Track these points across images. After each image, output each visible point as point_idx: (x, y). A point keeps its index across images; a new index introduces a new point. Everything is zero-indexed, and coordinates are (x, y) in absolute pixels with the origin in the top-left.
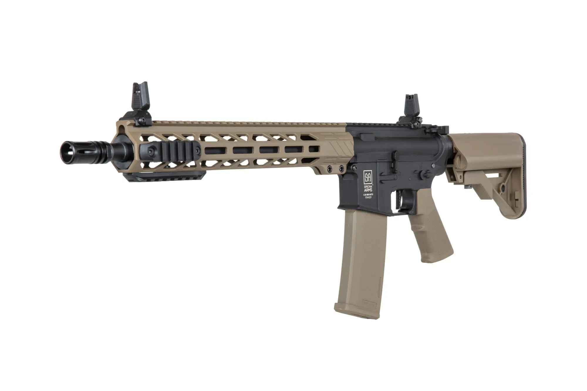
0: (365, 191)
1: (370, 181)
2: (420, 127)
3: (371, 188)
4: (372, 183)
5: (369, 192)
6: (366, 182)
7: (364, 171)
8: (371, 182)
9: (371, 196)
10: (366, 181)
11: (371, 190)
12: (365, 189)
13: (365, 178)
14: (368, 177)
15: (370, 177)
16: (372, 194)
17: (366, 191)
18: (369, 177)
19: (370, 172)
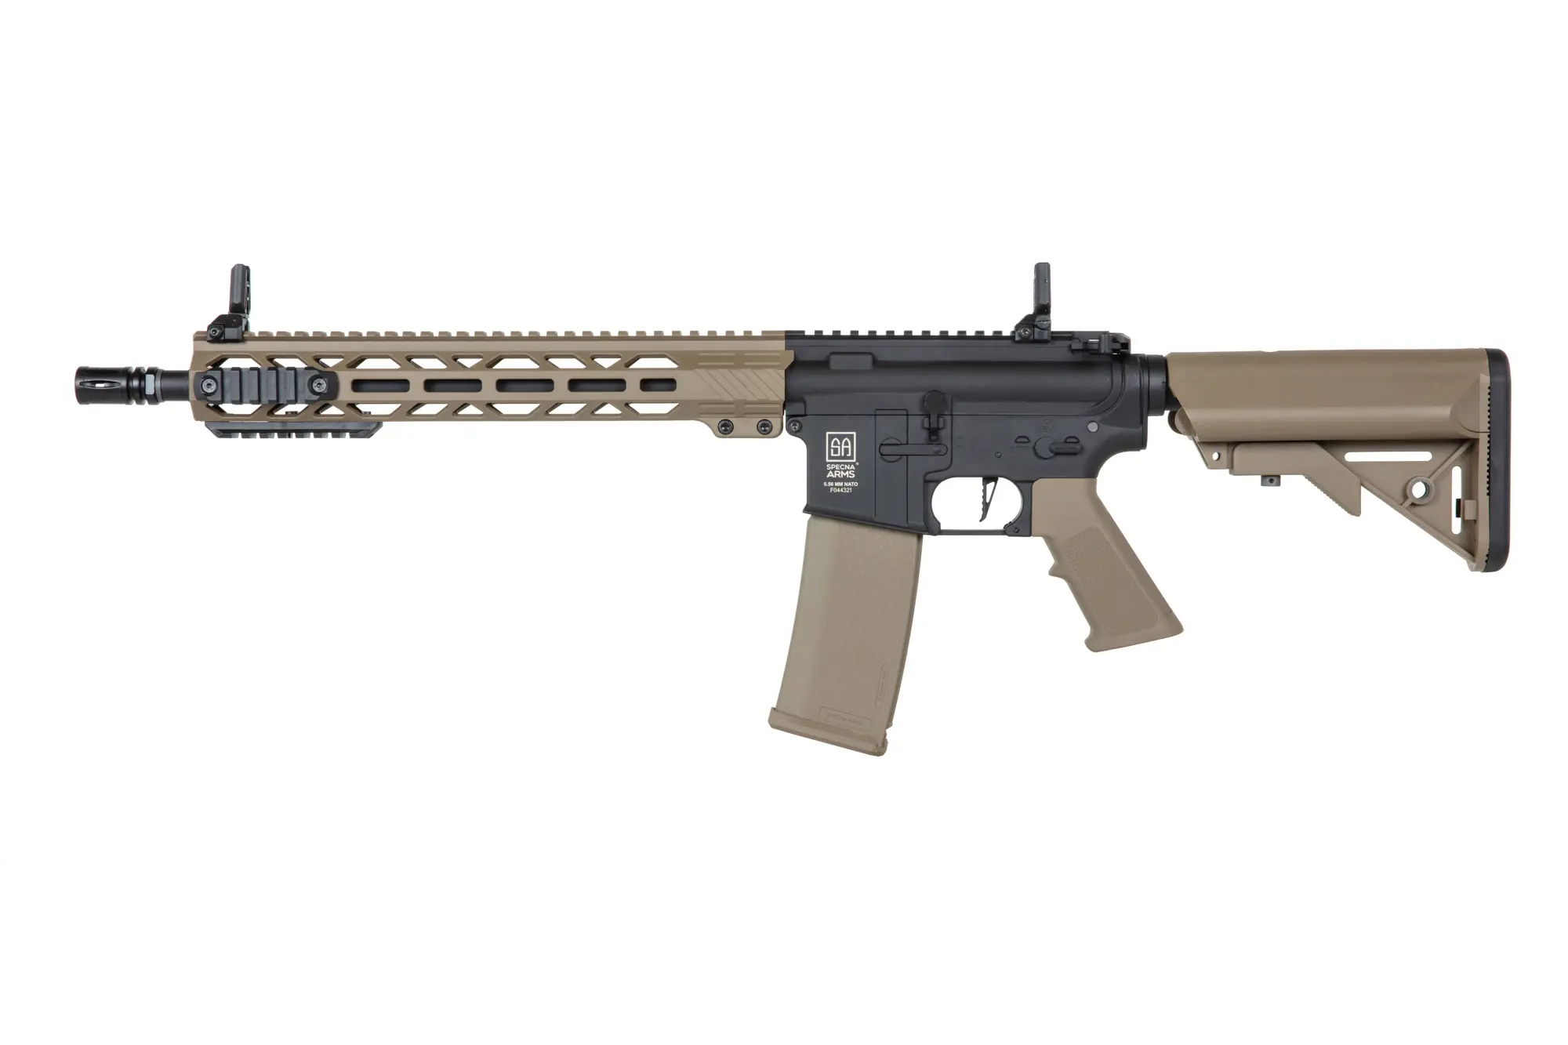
0: (830, 475)
1: (849, 455)
2: (1041, 338)
3: (849, 470)
4: (854, 460)
5: (845, 479)
6: (831, 457)
7: (828, 433)
8: (852, 458)
9: (849, 487)
10: (832, 455)
11: (850, 474)
12: (831, 472)
13: (830, 448)
14: (841, 446)
15: (849, 447)
16: (856, 484)
17: (832, 475)
18: (843, 447)
19: (851, 437)
